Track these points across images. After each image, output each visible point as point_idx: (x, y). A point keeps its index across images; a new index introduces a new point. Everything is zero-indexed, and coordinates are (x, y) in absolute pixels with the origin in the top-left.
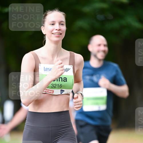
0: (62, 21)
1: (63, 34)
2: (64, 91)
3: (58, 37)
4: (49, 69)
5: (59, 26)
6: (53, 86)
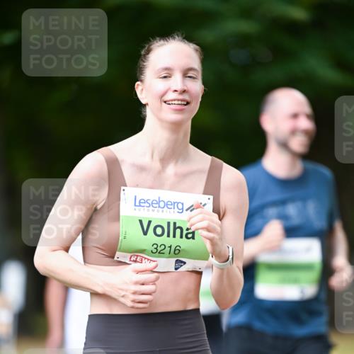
0: (191, 69)
1: (193, 105)
2: (185, 263)
3: (180, 111)
4: (150, 202)
5: (183, 82)
6: (156, 248)
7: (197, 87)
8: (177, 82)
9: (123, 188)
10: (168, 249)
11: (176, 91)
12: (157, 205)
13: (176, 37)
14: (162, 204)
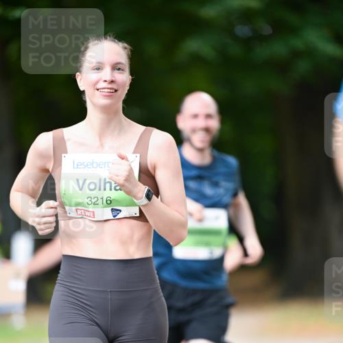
2: (120, 211)
3: (109, 97)
4: (85, 164)
6: (91, 200)
7: (125, 78)
8: (107, 73)
9: (63, 155)
10: (100, 201)
11: (106, 81)
12: (91, 166)
13: (108, 37)
14: (95, 165)
